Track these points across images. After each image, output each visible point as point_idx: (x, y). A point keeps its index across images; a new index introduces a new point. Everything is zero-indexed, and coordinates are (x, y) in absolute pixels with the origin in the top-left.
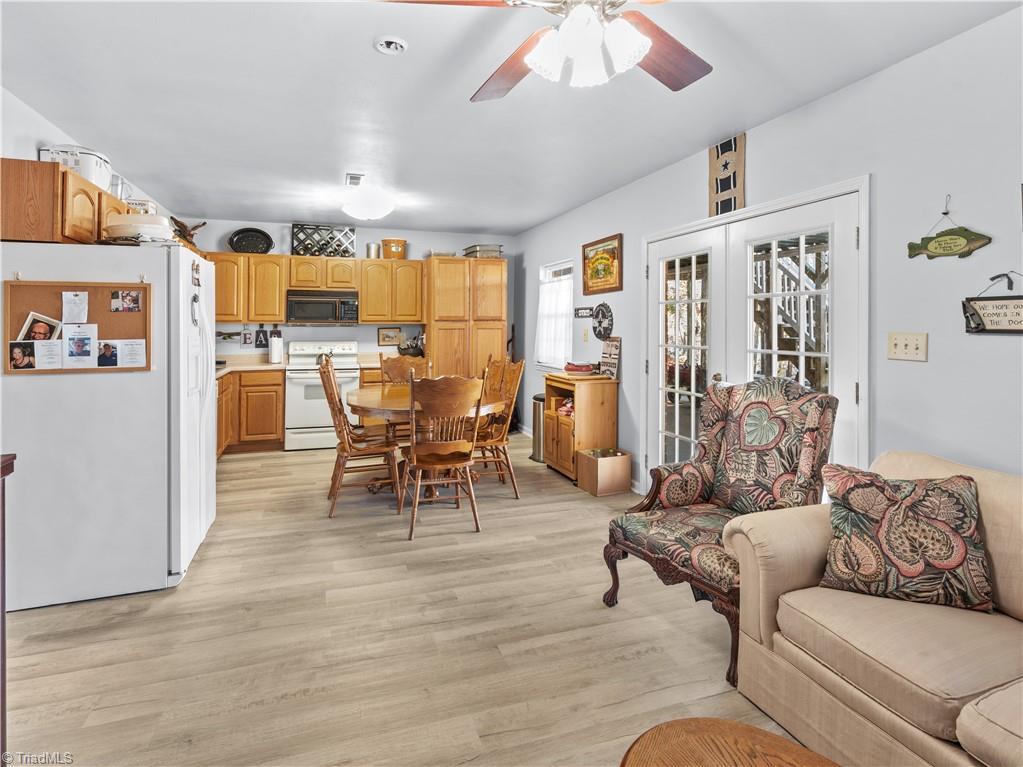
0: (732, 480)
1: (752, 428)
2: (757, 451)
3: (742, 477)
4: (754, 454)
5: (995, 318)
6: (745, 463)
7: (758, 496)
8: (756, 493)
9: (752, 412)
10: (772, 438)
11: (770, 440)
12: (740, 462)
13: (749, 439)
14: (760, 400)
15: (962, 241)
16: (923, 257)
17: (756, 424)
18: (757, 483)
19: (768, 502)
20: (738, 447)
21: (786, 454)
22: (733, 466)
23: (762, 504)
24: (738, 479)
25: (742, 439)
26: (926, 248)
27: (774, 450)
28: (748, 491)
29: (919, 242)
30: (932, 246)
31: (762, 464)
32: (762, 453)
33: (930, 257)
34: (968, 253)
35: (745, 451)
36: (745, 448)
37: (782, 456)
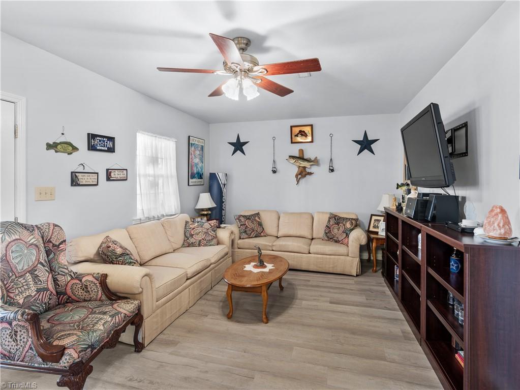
0: (21, 301)
1: (19, 259)
2: (29, 272)
3: (28, 294)
4: (28, 274)
5: (82, 180)
6: (25, 284)
7: (42, 298)
8: (40, 297)
9: (13, 248)
10: (34, 259)
11: (34, 260)
12: (21, 285)
13: (19, 267)
14: (14, 238)
15: (71, 148)
16: (53, 151)
17: (20, 256)
18: (38, 291)
19: (49, 296)
20: (14, 277)
21: (45, 264)
22: (17, 291)
23: (46, 300)
24: (25, 298)
25: (15, 271)
26: (56, 148)
27: (39, 265)
28: (35, 300)
29: (52, 143)
30: (59, 147)
31: (36, 278)
32: (32, 271)
33: (56, 152)
34: (71, 153)
35: (21, 276)
36: (20, 275)
37: (44, 266)
